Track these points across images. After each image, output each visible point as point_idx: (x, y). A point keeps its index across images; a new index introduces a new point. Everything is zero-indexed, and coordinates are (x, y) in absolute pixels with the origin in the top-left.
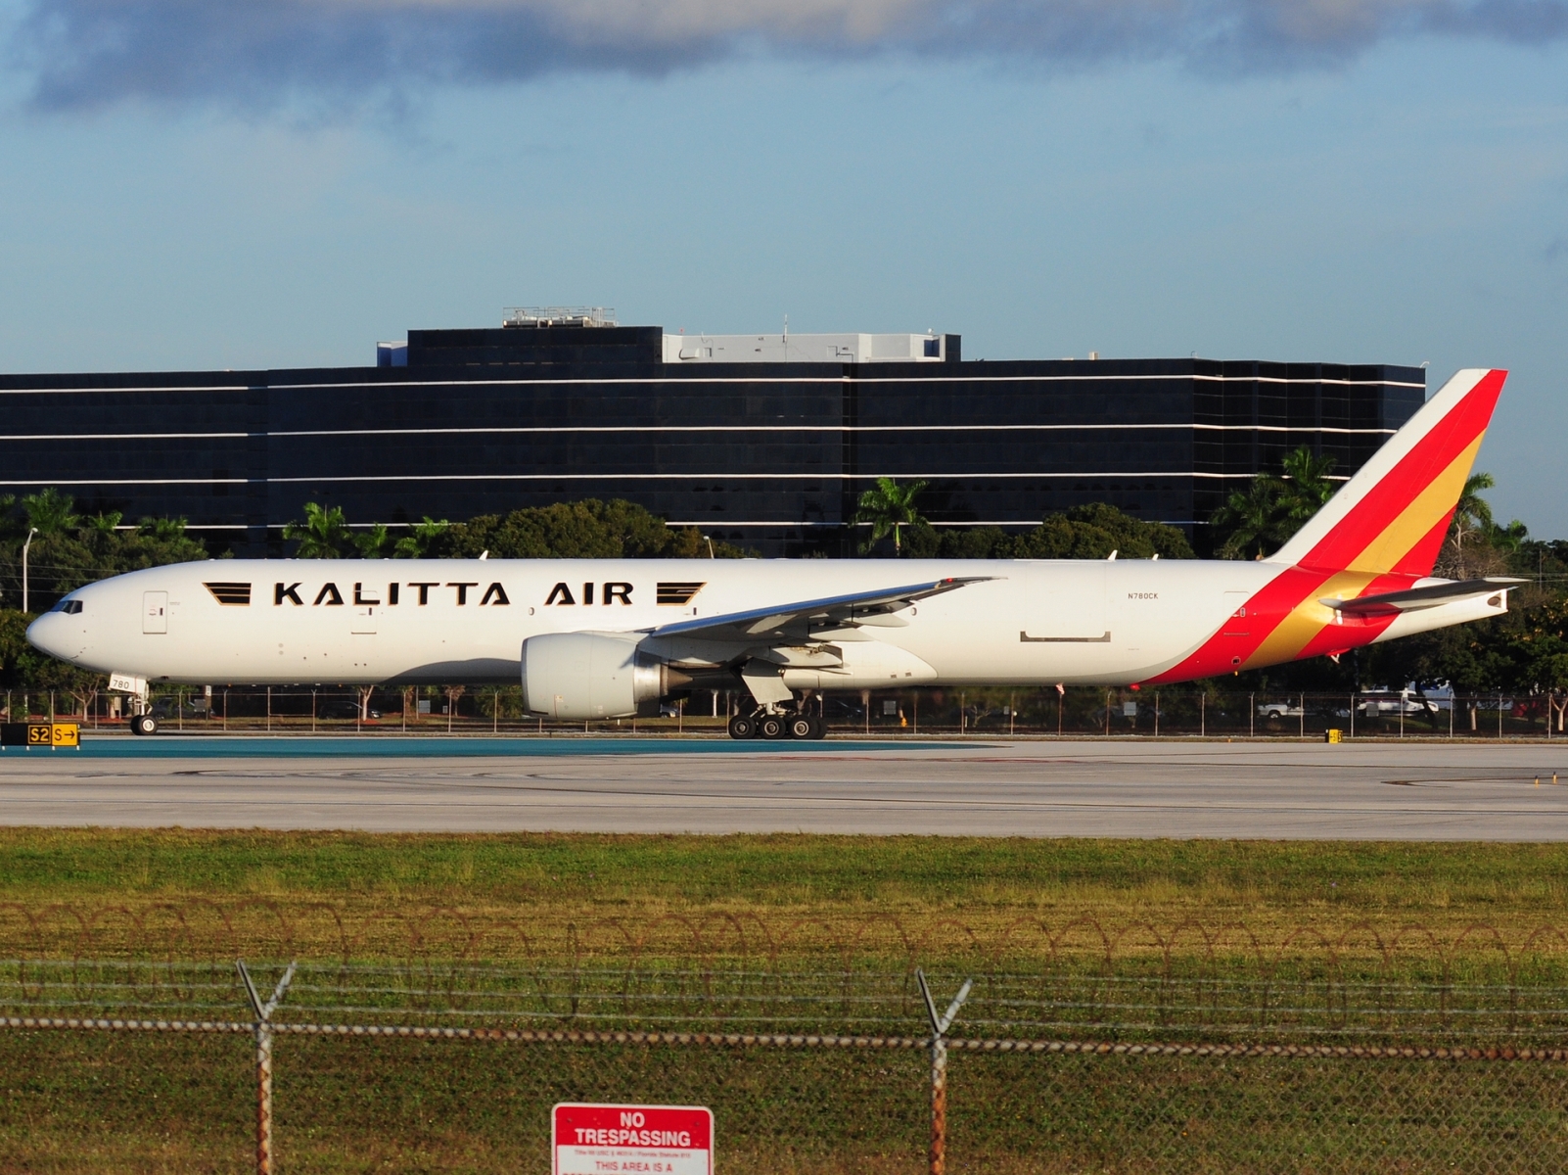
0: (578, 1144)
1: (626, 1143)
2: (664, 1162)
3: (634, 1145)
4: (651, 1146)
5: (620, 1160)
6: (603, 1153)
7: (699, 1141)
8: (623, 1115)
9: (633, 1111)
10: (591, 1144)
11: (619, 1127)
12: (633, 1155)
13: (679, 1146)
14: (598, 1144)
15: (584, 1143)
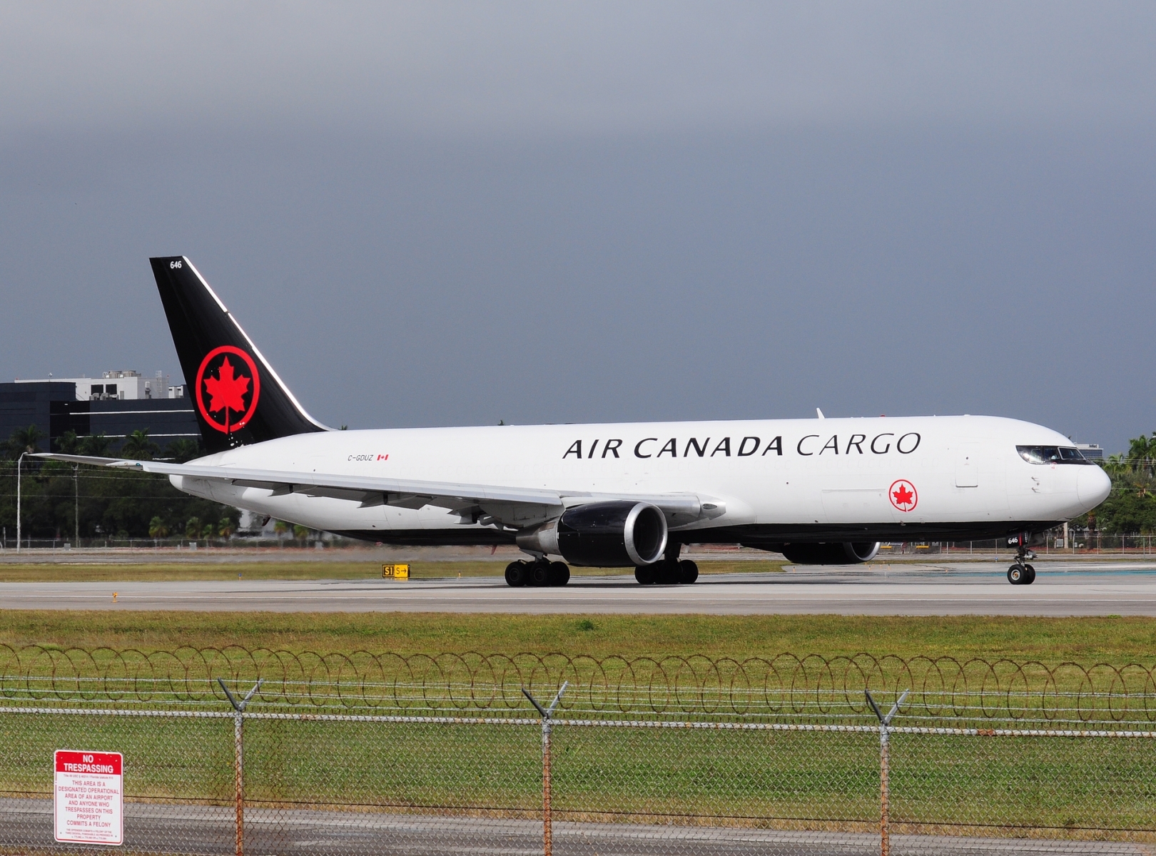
0: (65, 771)
1: (85, 772)
2: (102, 781)
3: (89, 772)
4: (96, 772)
5: (83, 780)
6: (76, 776)
7: (117, 771)
8: (84, 756)
9: (88, 754)
10: (71, 771)
11: (82, 763)
12: (89, 778)
13: (108, 773)
14: (73, 772)
15: (68, 771)
